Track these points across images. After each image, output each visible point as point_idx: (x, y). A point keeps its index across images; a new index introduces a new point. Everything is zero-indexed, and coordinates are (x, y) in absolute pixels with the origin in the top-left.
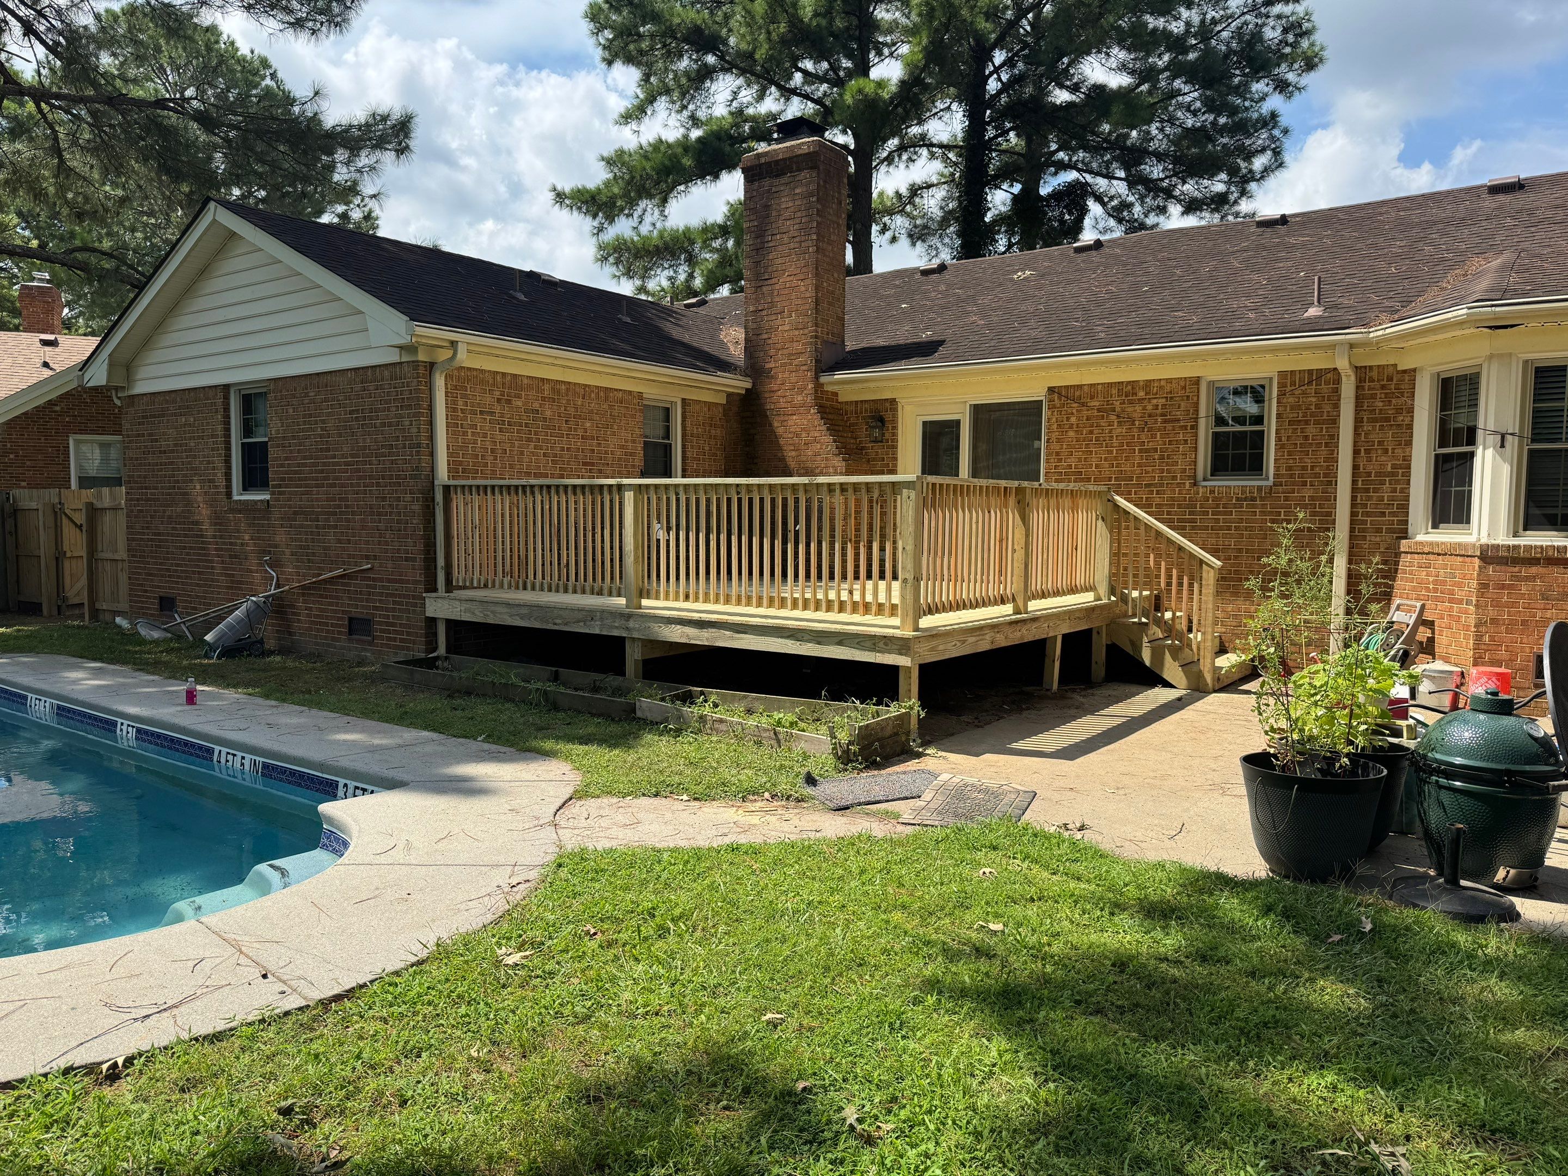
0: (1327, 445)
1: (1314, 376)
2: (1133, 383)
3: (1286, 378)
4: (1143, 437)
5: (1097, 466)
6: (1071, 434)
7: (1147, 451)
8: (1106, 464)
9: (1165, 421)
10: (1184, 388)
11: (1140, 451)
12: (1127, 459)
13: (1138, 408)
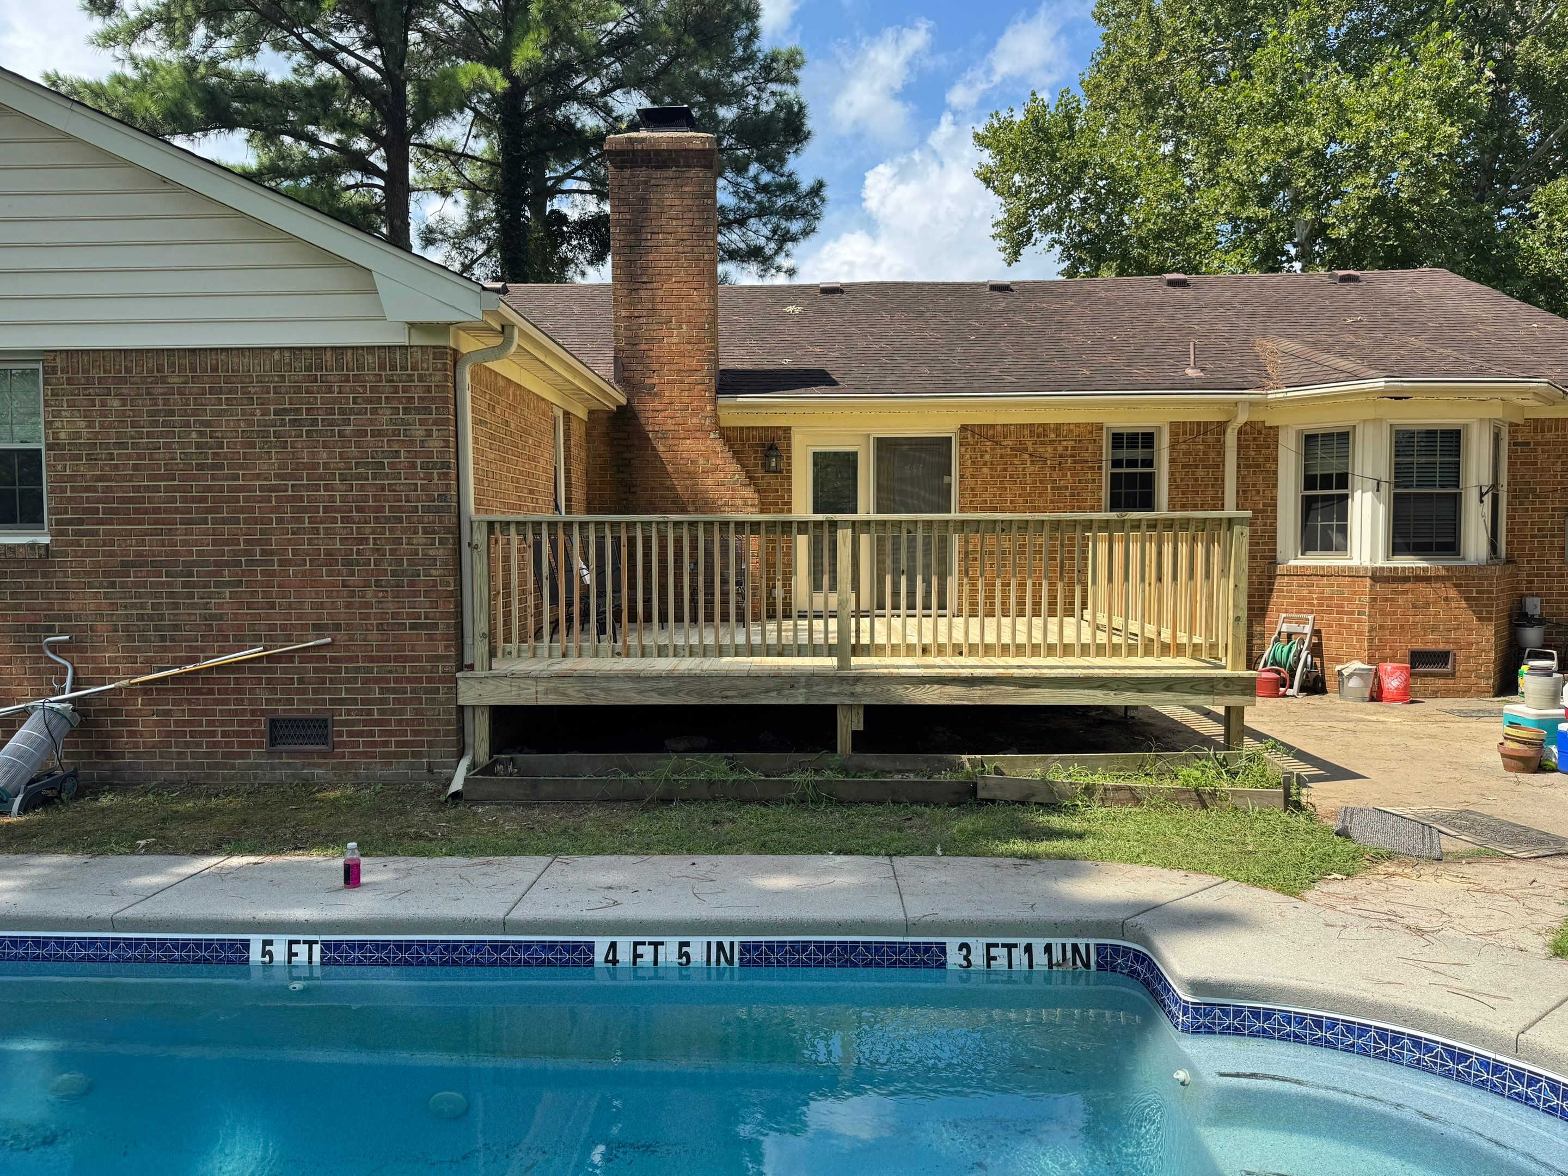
0: (1213, 486)
1: (1202, 428)
2: (1044, 426)
3: (1177, 429)
4: (1055, 476)
5: (1011, 502)
6: (985, 470)
7: (1059, 488)
8: (1021, 500)
9: (1075, 462)
10: (1091, 432)
11: (1052, 488)
12: (1040, 495)
13: (1050, 449)
